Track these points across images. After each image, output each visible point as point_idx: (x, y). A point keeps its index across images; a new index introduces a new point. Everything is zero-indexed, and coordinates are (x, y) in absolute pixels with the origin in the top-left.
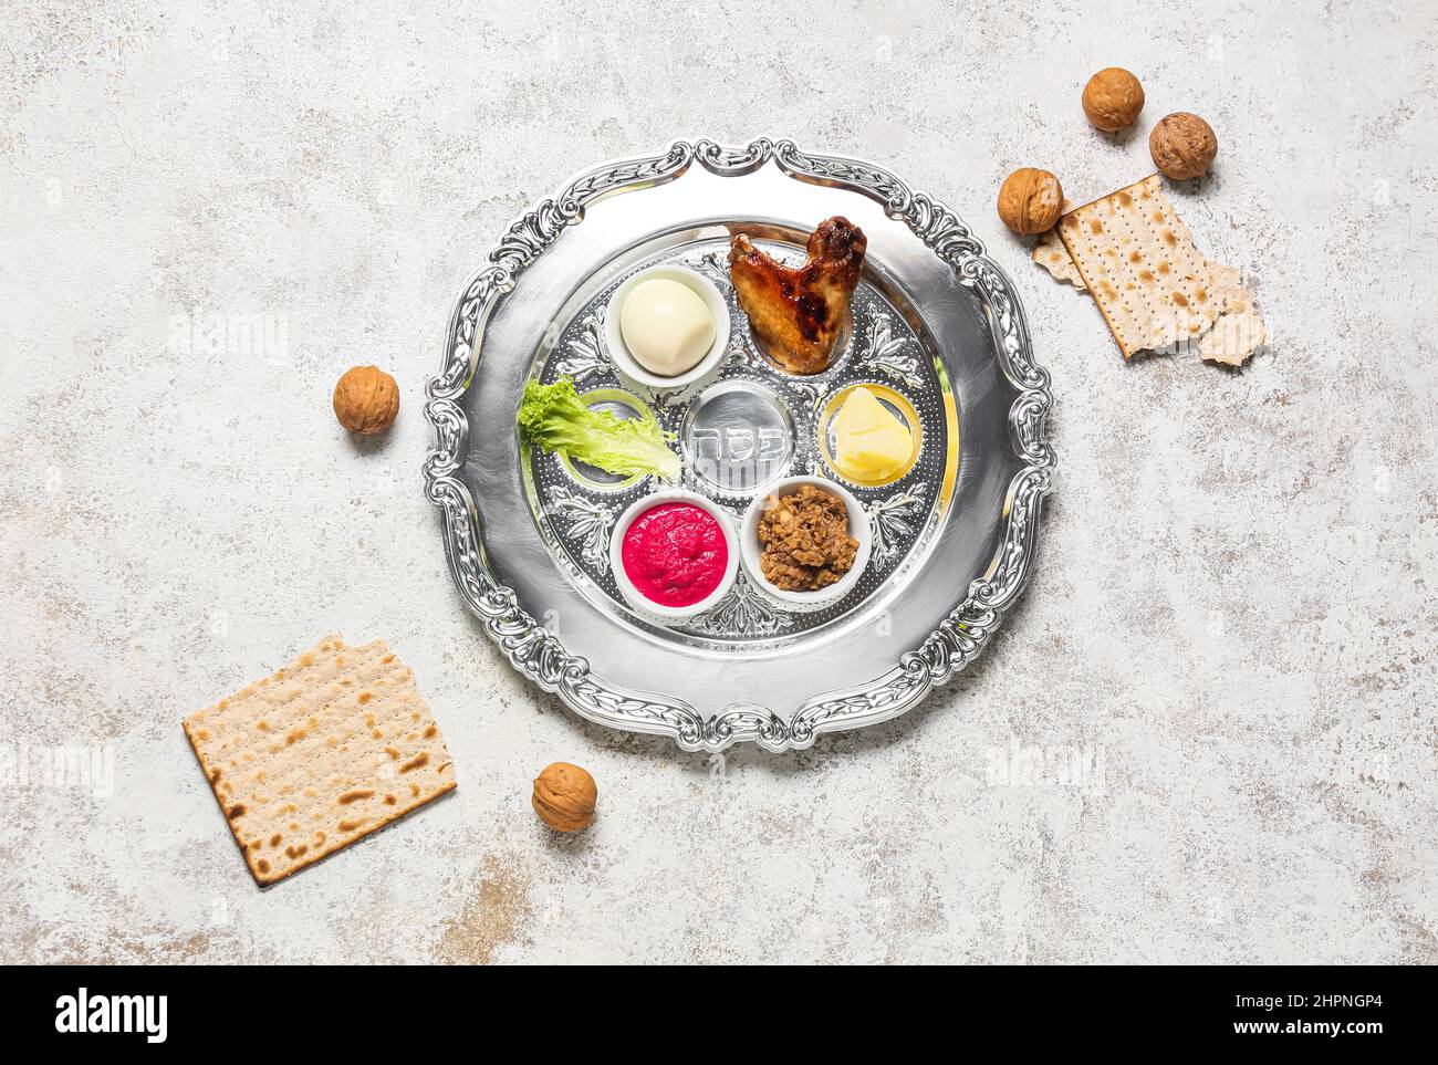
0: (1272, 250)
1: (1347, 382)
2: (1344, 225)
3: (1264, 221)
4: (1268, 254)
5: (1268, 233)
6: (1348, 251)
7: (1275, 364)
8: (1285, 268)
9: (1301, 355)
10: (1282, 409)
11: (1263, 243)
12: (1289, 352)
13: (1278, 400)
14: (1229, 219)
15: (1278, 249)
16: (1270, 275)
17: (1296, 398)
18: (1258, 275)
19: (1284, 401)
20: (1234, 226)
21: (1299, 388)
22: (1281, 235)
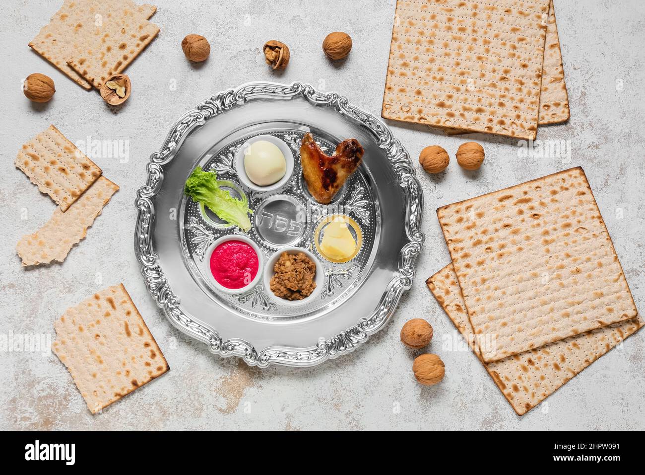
0: (592, 79)
1: (625, 139)
3: (588, 67)
4: (590, 81)
5: (590, 72)
7: (593, 131)
8: (597, 88)
9: (604, 126)
10: (596, 150)
11: (588, 76)
12: (599, 125)
13: (594, 146)
14: (573, 66)
15: (594, 79)
16: (591, 91)
17: (602, 146)
18: (586, 91)
19: (597, 147)
20: (575, 69)
21: (603, 141)
22: (596, 73)
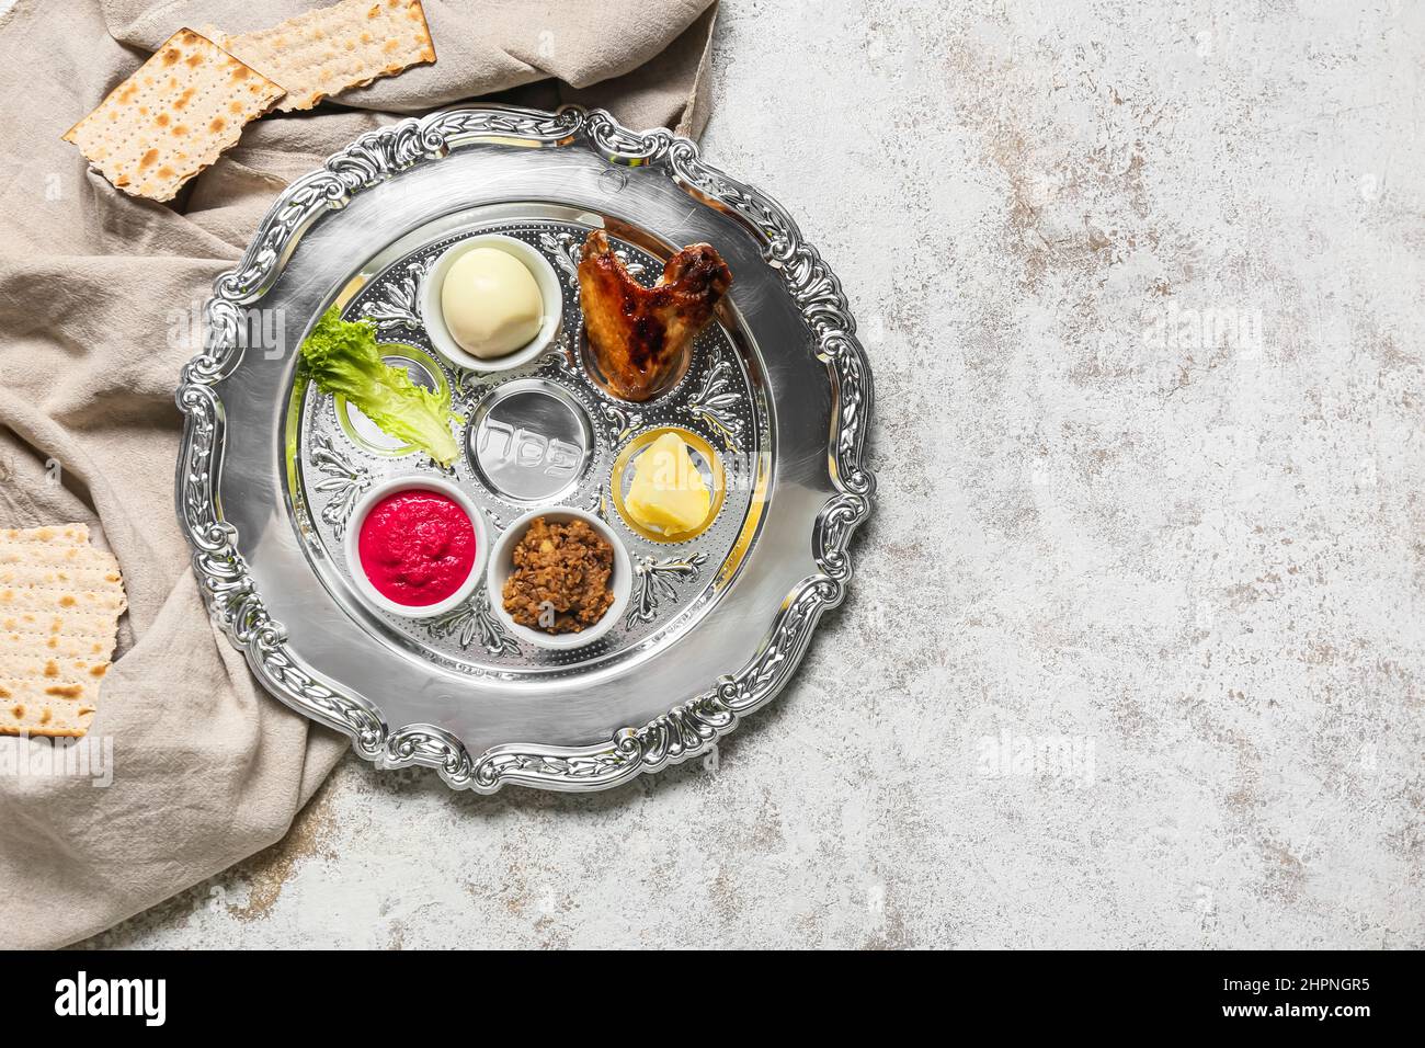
0: (1160, 127)
1: (1232, 272)
2: (1236, 102)
3: (1150, 96)
4: (1154, 131)
5: (1155, 110)
6: (1239, 131)
7: (1157, 251)
8: (1171, 147)
9: (1184, 241)
10: (1162, 299)
11: (1148, 120)
12: (1172, 238)
13: (1158, 289)
14: (1113, 94)
15: (1165, 127)
16: (1155, 155)
17: (1178, 287)
18: (1143, 155)
19: (1165, 290)
20: (1119, 101)
21: (1180, 276)
22: (1168, 112)
